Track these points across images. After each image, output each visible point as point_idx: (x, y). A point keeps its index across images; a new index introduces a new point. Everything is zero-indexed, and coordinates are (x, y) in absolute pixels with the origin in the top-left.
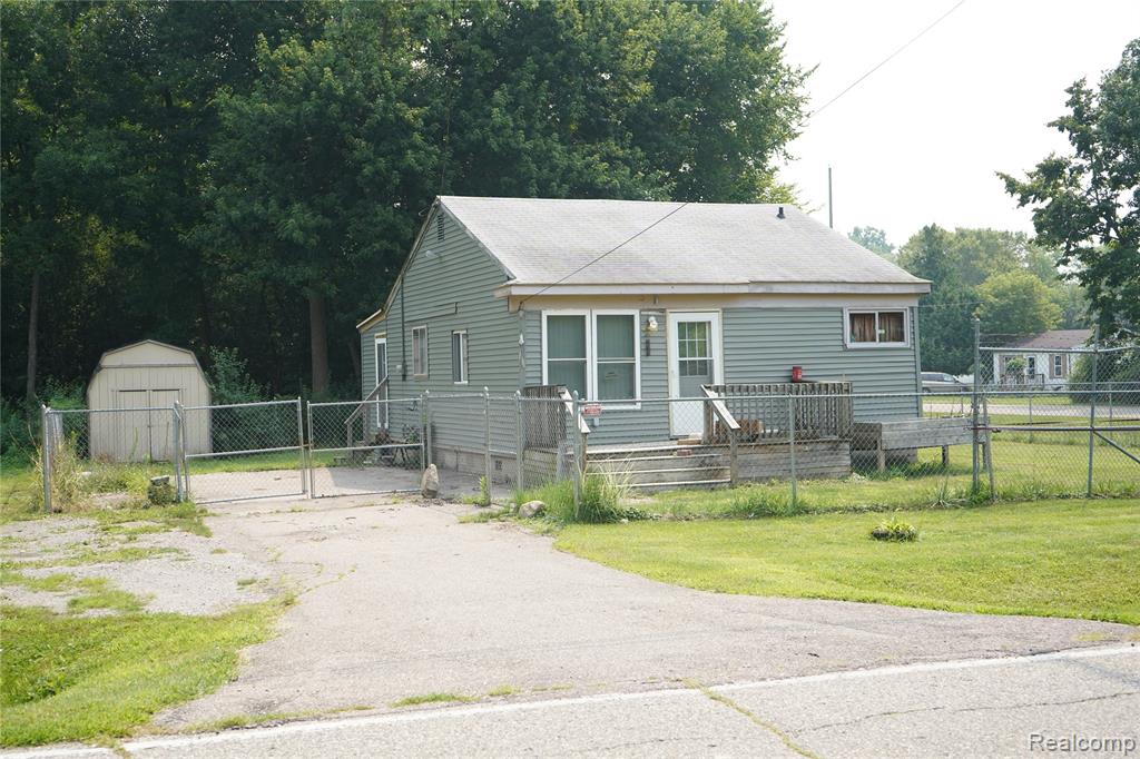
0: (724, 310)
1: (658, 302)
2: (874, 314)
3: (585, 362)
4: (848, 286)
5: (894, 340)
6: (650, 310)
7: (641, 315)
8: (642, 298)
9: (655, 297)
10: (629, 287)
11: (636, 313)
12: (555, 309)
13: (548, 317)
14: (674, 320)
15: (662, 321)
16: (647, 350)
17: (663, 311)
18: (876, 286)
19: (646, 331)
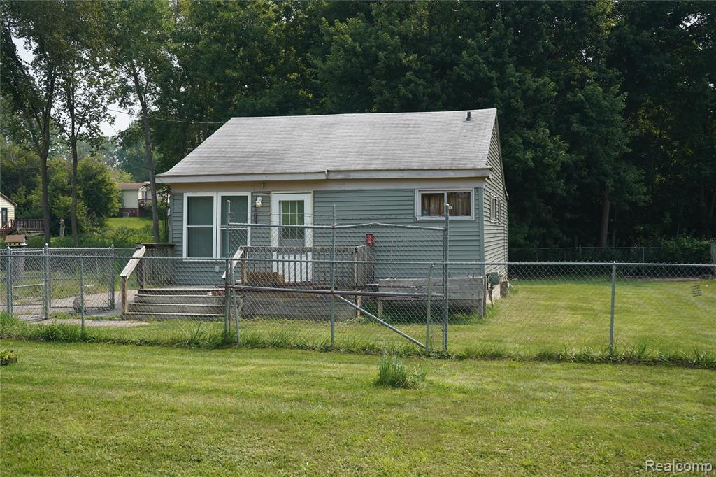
0: (315, 193)
1: (265, 186)
2: (443, 194)
3: (212, 228)
4: (414, 172)
5: (463, 214)
6: (257, 192)
7: (252, 196)
8: (254, 184)
9: (264, 183)
10: (244, 176)
11: (249, 194)
12: (193, 192)
13: (188, 197)
14: (276, 199)
15: (267, 201)
16: (255, 219)
17: (269, 193)
18: (439, 172)
19: (254, 207)
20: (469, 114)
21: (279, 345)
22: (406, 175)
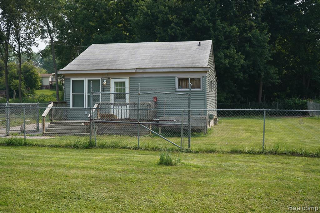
0: (130, 78)
1: (108, 75)
2: (188, 79)
3: (84, 94)
4: (175, 69)
5: (197, 88)
6: (105, 78)
7: (102, 80)
8: (102, 74)
11: (100, 79)
13: (73, 80)
14: (113, 81)
15: (108, 82)
16: (103, 90)
17: (109, 78)
19: (103, 85)
20: (200, 42)
21: (115, 147)
22: (171, 70)
